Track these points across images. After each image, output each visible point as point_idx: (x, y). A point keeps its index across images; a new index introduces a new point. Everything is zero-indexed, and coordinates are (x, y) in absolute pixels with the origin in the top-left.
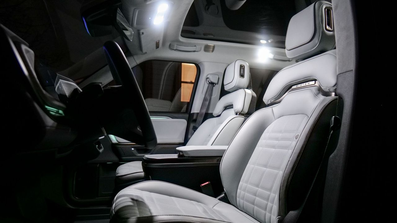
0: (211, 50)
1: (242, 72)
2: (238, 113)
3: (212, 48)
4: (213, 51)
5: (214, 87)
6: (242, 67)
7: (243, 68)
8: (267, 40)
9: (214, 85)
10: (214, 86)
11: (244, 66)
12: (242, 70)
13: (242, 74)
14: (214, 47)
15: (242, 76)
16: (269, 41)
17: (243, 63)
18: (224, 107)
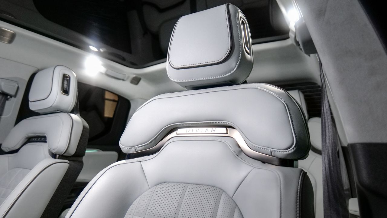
0: (7, 38)
1: (65, 86)
2: (58, 155)
3: (8, 35)
4: (10, 41)
5: (7, 102)
6: (66, 78)
7: (67, 80)
8: (98, 48)
9: (9, 97)
10: (7, 100)
11: (70, 77)
12: (66, 83)
13: (65, 89)
14: (13, 36)
15: (66, 91)
16: (102, 50)
17: (67, 73)
18: (27, 138)
